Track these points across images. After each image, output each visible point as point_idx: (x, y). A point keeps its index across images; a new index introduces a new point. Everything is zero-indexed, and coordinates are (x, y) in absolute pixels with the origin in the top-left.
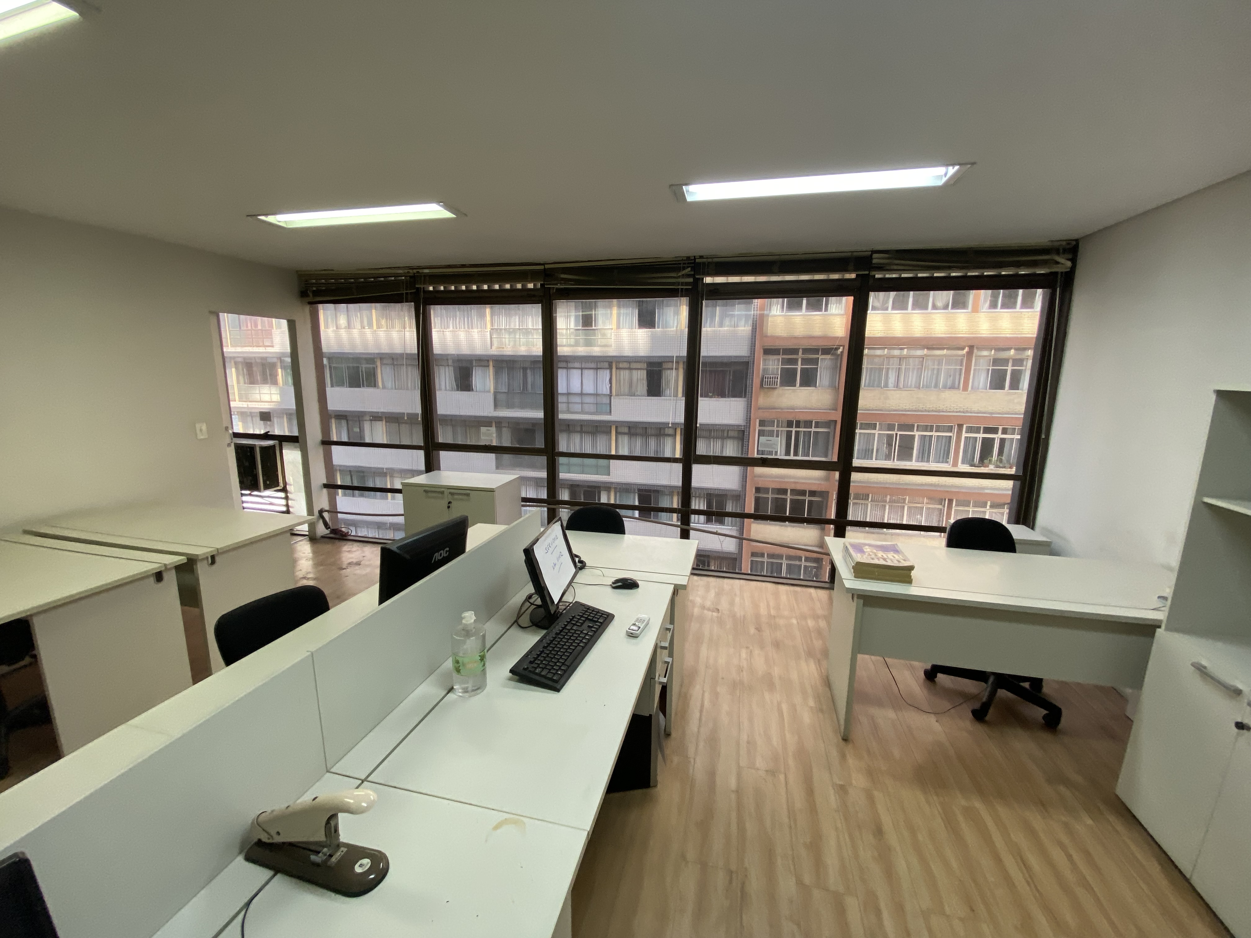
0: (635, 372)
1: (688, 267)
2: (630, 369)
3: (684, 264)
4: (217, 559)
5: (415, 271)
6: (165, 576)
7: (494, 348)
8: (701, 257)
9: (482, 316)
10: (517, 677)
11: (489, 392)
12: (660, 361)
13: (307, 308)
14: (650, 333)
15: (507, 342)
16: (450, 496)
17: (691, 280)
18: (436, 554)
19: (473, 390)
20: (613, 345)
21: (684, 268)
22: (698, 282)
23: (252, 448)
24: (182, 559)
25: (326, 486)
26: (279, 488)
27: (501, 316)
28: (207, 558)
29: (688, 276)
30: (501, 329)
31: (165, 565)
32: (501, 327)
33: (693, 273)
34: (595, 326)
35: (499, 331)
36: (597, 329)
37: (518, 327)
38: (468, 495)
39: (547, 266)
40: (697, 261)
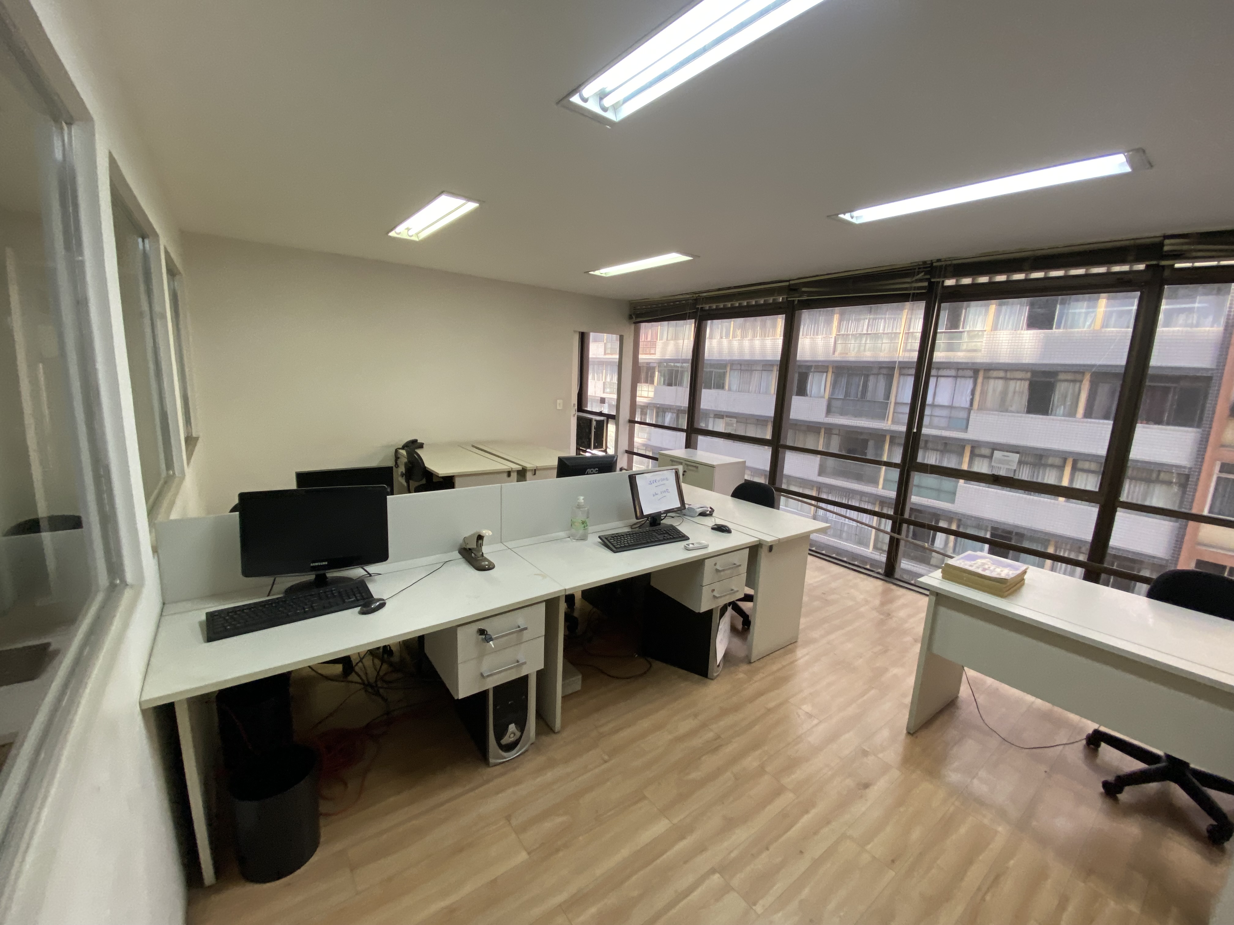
0: (1012, 384)
1: (922, 272)
2: (1005, 379)
3: (919, 268)
4: (537, 472)
5: (697, 295)
6: (512, 474)
7: (837, 354)
8: (939, 260)
9: (829, 322)
10: (603, 543)
11: (823, 397)
12: (1054, 369)
13: (633, 326)
14: (1042, 336)
15: (852, 348)
16: (686, 467)
17: (926, 284)
18: (589, 470)
19: (807, 395)
20: (983, 350)
21: (919, 273)
22: (932, 286)
23: (590, 420)
24: (520, 468)
25: (627, 452)
26: (602, 449)
27: (850, 321)
28: (532, 470)
29: (921, 280)
30: (848, 335)
31: (512, 468)
32: (848, 333)
33: (928, 277)
34: (963, 328)
35: (845, 336)
37: (865, 332)
38: (697, 467)
39: (792, 282)
40: (935, 264)
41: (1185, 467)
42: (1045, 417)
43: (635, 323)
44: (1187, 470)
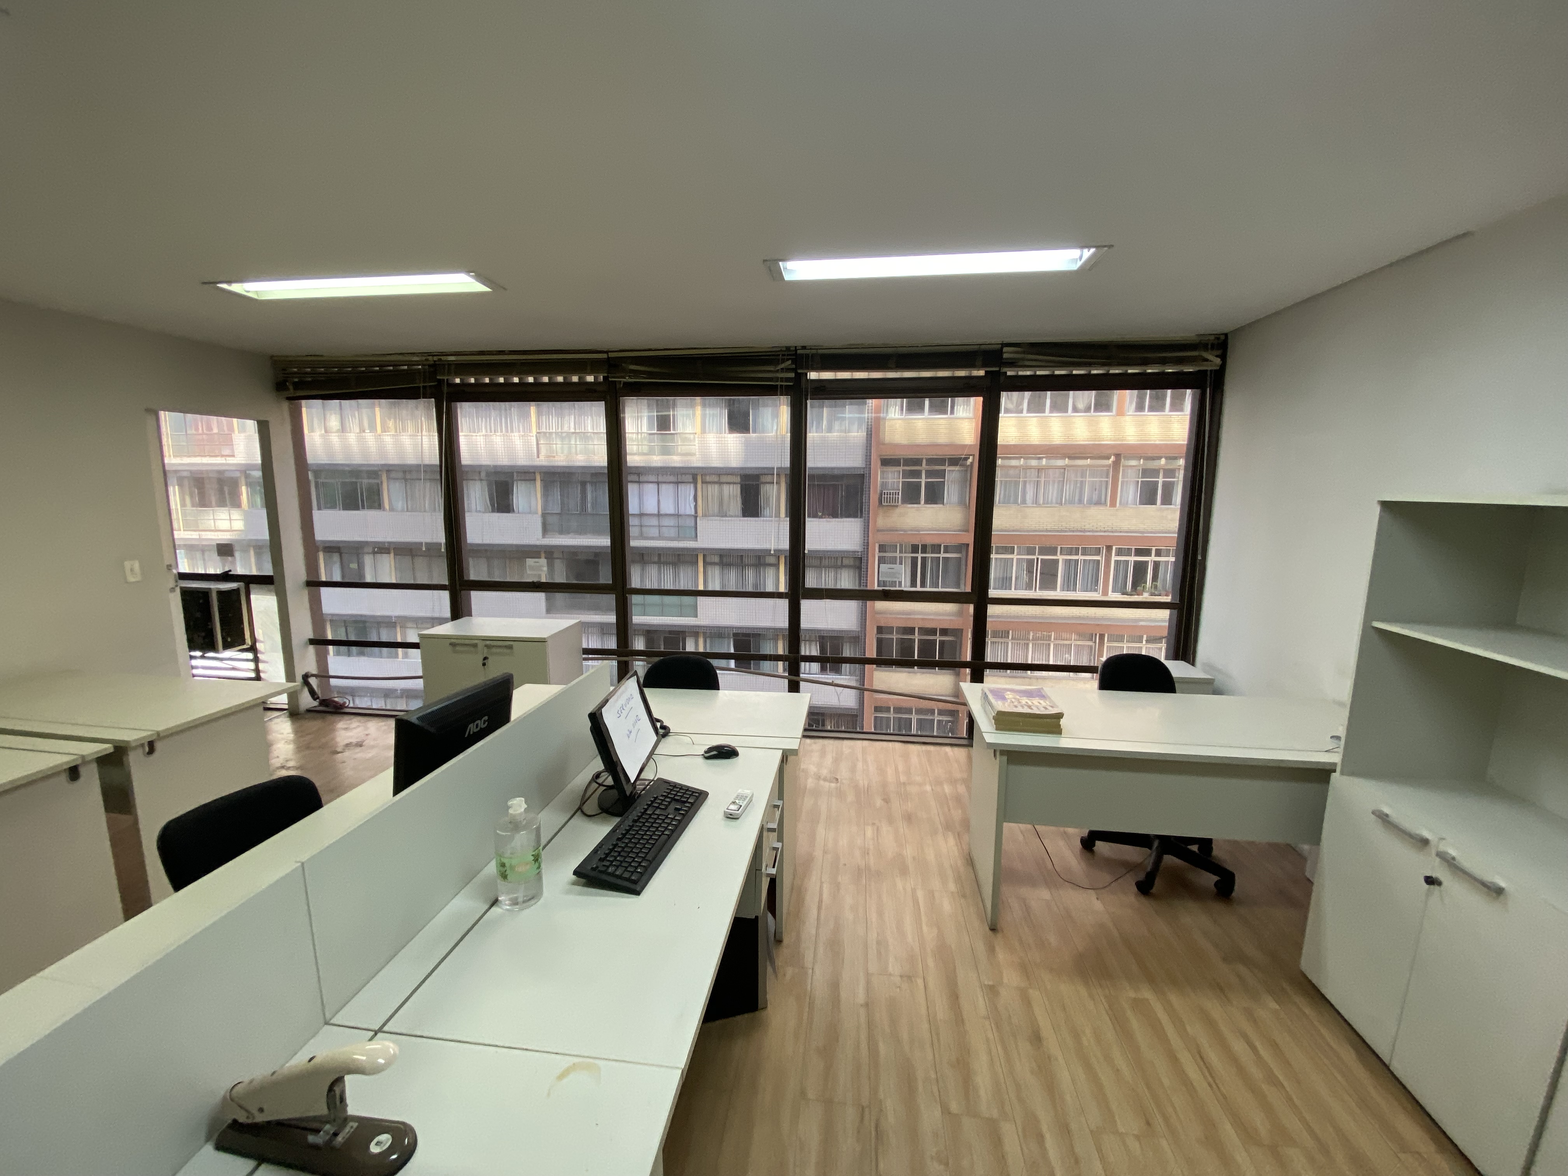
0: (726, 488)
1: (788, 360)
2: (720, 483)
3: (783, 355)
4: (158, 746)
5: (435, 358)
6: (83, 771)
7: (542, 457)
8: (804, 348)
9: (526, 416)
10: (583, 881)
11: (537, 513)
12: (756, 472)
13: (285, 405)
14: (743, 440)
15: (559, 451)
16: (486, 650)
17: (792, 375)
18: (471, 726)
19: (513, 511)
20: (697, 453)
21: (783, 361)
22: (800, 377)
23: (206, 593)
24: (108, 748)
25: (312, 642)
26: (245, 647)
27: (551, 416)
28: (142, 745)
29: (788, 370)
30: (551, 433)
31: (83, 757)
32: (551, 431)
33: (794, 366)
34: (674, 429)
35: (548, 435)
36: (676, 434)
37: (573, 431)
38: (511, 647)
39: (611, 355)
40: (799, 352)
41: (858, 552)
42: (757, 519)
43: (289, 399)
44: (860, 554)
